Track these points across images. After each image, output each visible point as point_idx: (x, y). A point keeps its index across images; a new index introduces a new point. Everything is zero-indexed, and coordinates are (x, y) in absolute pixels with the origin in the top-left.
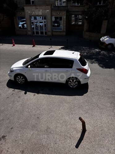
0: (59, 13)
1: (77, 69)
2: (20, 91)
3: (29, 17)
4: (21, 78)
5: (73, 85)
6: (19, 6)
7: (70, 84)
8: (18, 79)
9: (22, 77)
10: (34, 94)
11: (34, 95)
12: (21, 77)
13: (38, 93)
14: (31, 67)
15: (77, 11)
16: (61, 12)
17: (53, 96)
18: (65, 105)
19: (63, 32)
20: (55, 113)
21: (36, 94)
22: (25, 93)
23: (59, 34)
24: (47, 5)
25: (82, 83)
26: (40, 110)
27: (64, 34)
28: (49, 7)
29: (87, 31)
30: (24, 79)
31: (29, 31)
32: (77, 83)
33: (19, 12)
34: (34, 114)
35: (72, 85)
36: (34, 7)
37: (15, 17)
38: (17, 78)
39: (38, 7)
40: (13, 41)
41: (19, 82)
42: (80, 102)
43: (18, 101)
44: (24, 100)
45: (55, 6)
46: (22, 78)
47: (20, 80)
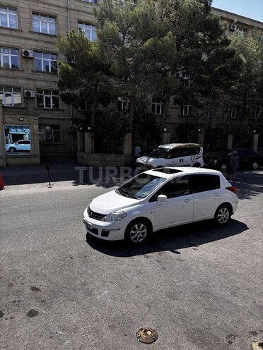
0: (21, 119)
1: (226, 188)
9: (142, 226)
16: (26, 117)
19: (35, 156)
23: (25, 161)
27: (38, 160)
29: (92, 153)
30: (145, 230)
47: (136, 235)
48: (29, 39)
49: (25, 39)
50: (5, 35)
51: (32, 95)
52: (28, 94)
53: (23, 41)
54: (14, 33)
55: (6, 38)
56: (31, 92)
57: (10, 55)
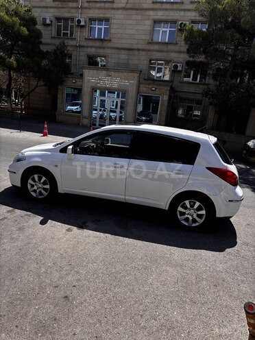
0: (154, 89)
1: (207, 168)
2: (29, 216)
3: (89, 89)
4: (42, 181)
5: (191, 218)
6: (73, 70)
7: (182, 214)
8: (33, 183)
9: (44, 179)
10: (70, 226)
11: (69, 230)
12: (40, 179)
13: (81, 227)
14: (74, 152)
15: (193, 93)
16: (159, 87)
17: (127, 240)
18: (167, 272)
20: (132, 291)
21: (75, 229)
22: (43, 223)
24: (132, 71)
25: (220, 214)
26: (78, 272)
28: (136, 75)
30: (48, 187)
31: (85, 118)
32: (203, 212)
33: (71, 79)
34: (54, 285)
35: (187, 219)
36: (104, 72)
37: (60, 87)
38: (30, 181)
39: (112, 73)
40: (46, 126)
41: (33, 194)
42: (218, 269)
43: (12, 238)
44: (32, 237)
45: (146, 78)
46: (45, 183)
47: (37, 186)
48: (189, 10)
49: (185, 10)
50: (166, 10)
51: (179, 68)
52: (176, 67)
53: (182, 13)
54: (175, 6)
55: (167, 13)
56: (179, 65)
57: (168, 30)
